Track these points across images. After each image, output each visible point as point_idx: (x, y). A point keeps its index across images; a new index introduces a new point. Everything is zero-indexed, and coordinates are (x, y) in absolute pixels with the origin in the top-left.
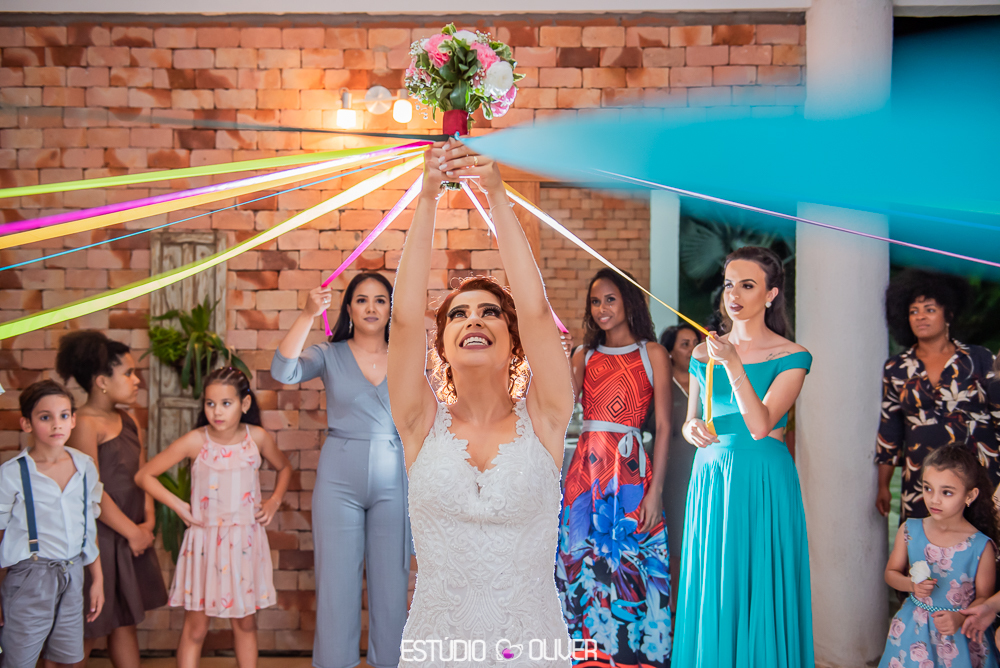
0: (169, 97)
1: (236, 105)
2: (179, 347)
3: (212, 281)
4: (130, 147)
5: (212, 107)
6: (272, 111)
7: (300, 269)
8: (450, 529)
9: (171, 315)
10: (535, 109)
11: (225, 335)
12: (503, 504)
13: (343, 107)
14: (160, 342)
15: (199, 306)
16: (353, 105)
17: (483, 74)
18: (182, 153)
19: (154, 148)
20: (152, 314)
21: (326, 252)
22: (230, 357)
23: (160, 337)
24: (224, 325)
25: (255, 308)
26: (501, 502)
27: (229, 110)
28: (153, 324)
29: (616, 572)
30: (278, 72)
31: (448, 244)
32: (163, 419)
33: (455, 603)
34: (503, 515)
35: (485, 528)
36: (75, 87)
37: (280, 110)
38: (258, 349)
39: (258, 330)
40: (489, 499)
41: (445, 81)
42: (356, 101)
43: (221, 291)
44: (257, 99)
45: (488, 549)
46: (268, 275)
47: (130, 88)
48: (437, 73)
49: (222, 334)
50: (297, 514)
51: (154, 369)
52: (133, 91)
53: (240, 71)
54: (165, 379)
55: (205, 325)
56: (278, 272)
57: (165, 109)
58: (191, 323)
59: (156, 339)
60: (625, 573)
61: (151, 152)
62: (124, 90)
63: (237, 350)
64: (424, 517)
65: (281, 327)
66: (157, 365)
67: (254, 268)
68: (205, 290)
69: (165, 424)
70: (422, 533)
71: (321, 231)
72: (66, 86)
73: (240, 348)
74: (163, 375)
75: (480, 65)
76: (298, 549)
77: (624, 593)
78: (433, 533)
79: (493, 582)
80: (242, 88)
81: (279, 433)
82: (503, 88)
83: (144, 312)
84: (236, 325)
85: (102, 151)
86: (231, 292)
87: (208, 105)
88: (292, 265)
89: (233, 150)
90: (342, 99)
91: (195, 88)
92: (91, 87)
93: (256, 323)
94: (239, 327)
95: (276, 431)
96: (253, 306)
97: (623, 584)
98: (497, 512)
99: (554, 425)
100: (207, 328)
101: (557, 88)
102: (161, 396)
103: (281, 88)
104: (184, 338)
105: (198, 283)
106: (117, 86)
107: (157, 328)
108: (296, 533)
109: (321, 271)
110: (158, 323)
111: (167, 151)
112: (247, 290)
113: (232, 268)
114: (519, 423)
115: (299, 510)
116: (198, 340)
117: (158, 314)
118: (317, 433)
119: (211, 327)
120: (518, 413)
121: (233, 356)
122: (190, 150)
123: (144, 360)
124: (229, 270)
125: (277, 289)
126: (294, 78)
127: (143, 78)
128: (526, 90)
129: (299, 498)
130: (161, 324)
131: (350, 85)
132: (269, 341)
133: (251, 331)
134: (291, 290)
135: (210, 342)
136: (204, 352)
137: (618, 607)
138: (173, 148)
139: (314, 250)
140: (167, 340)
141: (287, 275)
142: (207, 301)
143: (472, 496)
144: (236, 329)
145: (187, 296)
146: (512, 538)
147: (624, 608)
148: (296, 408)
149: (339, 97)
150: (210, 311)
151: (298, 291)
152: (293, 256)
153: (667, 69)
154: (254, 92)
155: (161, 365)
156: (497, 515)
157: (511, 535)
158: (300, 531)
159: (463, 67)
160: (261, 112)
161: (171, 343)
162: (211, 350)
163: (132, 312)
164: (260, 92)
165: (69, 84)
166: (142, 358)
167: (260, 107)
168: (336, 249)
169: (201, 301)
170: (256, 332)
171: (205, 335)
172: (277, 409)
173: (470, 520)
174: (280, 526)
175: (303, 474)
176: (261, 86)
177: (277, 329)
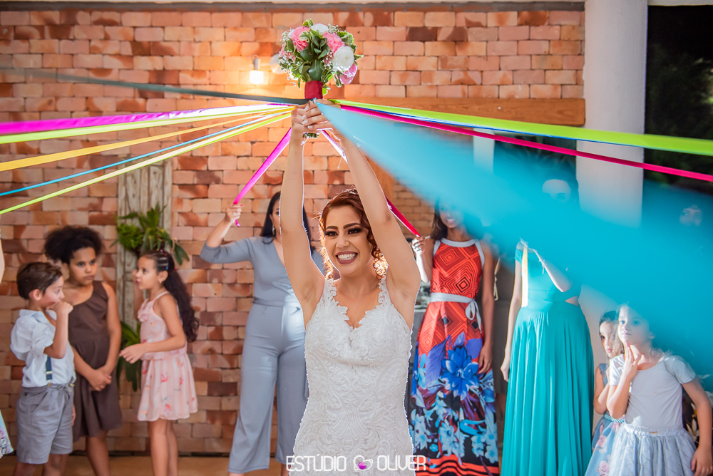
0: (132, 62)
1: (179, 67)
2: (138, 238)
3: (161, 192)
4: (104, 96)
5: (161, 68)
6: (203, 71)
7: (223, 183)
8: (331, 367)
9: (133, 215)
10: (391, 71)
11: (171, 230)
12: (366, 352)
13: (255, 69)
14: (125, 234)
15: (152, 210)
16: (261, 67)
17: (331, 56)
18: (141, 101)
19: (120, 98)
20: (119, 215)
21: (241, 172)
22: (174, 245)
23: (124, 231)
24: (170, 223)
25: (192, 211)
26: (365, 350)
27: (173, 71)
28: (119, 222)
29: (464, 400)
30: (209, 44)
31: (328, 166)
32: (126, 289)
33: (332, 420)
34: (367, 359)
35: (356, 368)
36: (65, 54)
37: (210, 71)
38: (193, 240)
39: (193, 226)
40: (358, 348)
41: (305, 61)
42: (264, 65)
43: (168, 199)
44: (194, 63)
45: (357, 383)
46: (201, 188)
47: (104, 55)
48: (299, 55)
49: (168, 229)
50: (220, 357)
51: (120, 254)
52: (106, 57)
53: (182, 43)
54: (128, 260)
55: (156, 223)
56: (208, 185)
57: (129, 69)
58: (146, 222)
59: (121, 232)
60: (471, 401)
61: (120, 100)
62: (100, 56)
63: (179, 241)
64: (314, 358)
65: (210, 224)
66: (122, 250)
67: (191, 182)
68: (157, 198)
69: (128, 292)
70: (313, 369)
71: (238, 157)
72: (59, 53)
73: (181, 239)
74: (127, 258)
75: (329, 50)
76: (221, 382)
77: (470, 415)
78: (320, 370)
79: (360, 406)
80: (183, 55)
81: (208, 300)
82: (346, 66)
83: (113, 213)
84: (178, 223)
85: (84, 99)
86: (175, 200)
87: (159, 67)
88: (218, 181)
89: (176, 99)
90: (254, 63)
91: (149, 55)
92: (77, 54)
93: (192, 222)
94: (180, 224)
95: (206, 298)
96: (190, 210)
97: (469, 409)
98: (363, 357)
99: (405, 296)
100: (158, 225)
101: (407, 56)
102: (125, 273)
103: (211, 55)
104: (141, 231)
105: (152, 193)
106: (94, 54)
107: (122, 225)
108: (220, 370)
109: (238, 185)
110: (123, 221)
111: (130, 100)
112: (186, 198)
113: (175, 182)
114: (381, 294)
115: (222, 354)
116: (151, 233)
117: (123, 215)
118: (235, 299)
119: (160, 224)
120: (381, 287)
121: (176, 245)
122: (146, 99)
123: (113, 248)
124: (173, 184)
125: (207, 198)
126: (220, 48)
127: (113, 47)
128: (385, 57)
129: (222, 345)
130: (126, 222)
131: (259, 53)
132: (202, 234)
133: (188, 227)
134: (217, 198)
135: (159, 235)
136: (156, 242)
137: (464, 425)
138: (134, 97)
139: (233, 170)
140: (129, 233)
141: (214, 187)
142: (157, 206)
143: (347, 345)
144: (178, 226)
145: (144, 202)
146: (373, 375)
147: (469, 425)
148: (220, 282)
149: (251, 62)
150: (160, 213)
151: (222, 199)
152: (218, 174)
153: (485, 43)
154: (191, 58)
155: (125, 251)
156: (362, 360)
157: (373, 373)
158: (222, 368)
159: (317, 51)
160: (197, 72)
161: (132, 235)
162: (160, 240)
163: (105, 213)
164: (196, 59)
165: (61, 52)
166: (112, 245)
167: (195, 68)
168: (249, 169)
169: (153, 206)
170: (192, 228)
171: (156, 230)
172: (206, 282)
173: (345, 363)
174: (208, 365)
175: (225, 328)
176: (196, 54)
177: (206, 225)
